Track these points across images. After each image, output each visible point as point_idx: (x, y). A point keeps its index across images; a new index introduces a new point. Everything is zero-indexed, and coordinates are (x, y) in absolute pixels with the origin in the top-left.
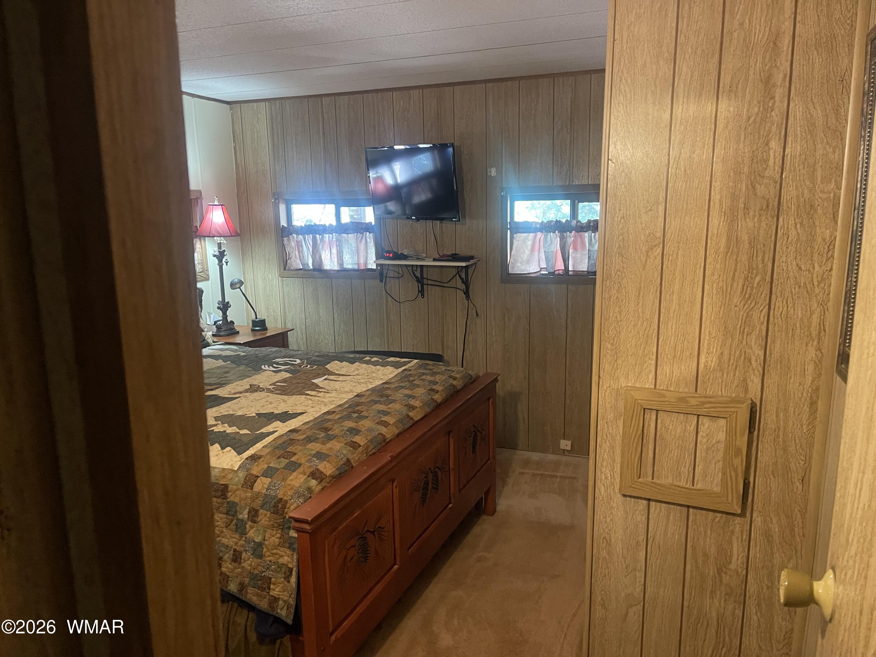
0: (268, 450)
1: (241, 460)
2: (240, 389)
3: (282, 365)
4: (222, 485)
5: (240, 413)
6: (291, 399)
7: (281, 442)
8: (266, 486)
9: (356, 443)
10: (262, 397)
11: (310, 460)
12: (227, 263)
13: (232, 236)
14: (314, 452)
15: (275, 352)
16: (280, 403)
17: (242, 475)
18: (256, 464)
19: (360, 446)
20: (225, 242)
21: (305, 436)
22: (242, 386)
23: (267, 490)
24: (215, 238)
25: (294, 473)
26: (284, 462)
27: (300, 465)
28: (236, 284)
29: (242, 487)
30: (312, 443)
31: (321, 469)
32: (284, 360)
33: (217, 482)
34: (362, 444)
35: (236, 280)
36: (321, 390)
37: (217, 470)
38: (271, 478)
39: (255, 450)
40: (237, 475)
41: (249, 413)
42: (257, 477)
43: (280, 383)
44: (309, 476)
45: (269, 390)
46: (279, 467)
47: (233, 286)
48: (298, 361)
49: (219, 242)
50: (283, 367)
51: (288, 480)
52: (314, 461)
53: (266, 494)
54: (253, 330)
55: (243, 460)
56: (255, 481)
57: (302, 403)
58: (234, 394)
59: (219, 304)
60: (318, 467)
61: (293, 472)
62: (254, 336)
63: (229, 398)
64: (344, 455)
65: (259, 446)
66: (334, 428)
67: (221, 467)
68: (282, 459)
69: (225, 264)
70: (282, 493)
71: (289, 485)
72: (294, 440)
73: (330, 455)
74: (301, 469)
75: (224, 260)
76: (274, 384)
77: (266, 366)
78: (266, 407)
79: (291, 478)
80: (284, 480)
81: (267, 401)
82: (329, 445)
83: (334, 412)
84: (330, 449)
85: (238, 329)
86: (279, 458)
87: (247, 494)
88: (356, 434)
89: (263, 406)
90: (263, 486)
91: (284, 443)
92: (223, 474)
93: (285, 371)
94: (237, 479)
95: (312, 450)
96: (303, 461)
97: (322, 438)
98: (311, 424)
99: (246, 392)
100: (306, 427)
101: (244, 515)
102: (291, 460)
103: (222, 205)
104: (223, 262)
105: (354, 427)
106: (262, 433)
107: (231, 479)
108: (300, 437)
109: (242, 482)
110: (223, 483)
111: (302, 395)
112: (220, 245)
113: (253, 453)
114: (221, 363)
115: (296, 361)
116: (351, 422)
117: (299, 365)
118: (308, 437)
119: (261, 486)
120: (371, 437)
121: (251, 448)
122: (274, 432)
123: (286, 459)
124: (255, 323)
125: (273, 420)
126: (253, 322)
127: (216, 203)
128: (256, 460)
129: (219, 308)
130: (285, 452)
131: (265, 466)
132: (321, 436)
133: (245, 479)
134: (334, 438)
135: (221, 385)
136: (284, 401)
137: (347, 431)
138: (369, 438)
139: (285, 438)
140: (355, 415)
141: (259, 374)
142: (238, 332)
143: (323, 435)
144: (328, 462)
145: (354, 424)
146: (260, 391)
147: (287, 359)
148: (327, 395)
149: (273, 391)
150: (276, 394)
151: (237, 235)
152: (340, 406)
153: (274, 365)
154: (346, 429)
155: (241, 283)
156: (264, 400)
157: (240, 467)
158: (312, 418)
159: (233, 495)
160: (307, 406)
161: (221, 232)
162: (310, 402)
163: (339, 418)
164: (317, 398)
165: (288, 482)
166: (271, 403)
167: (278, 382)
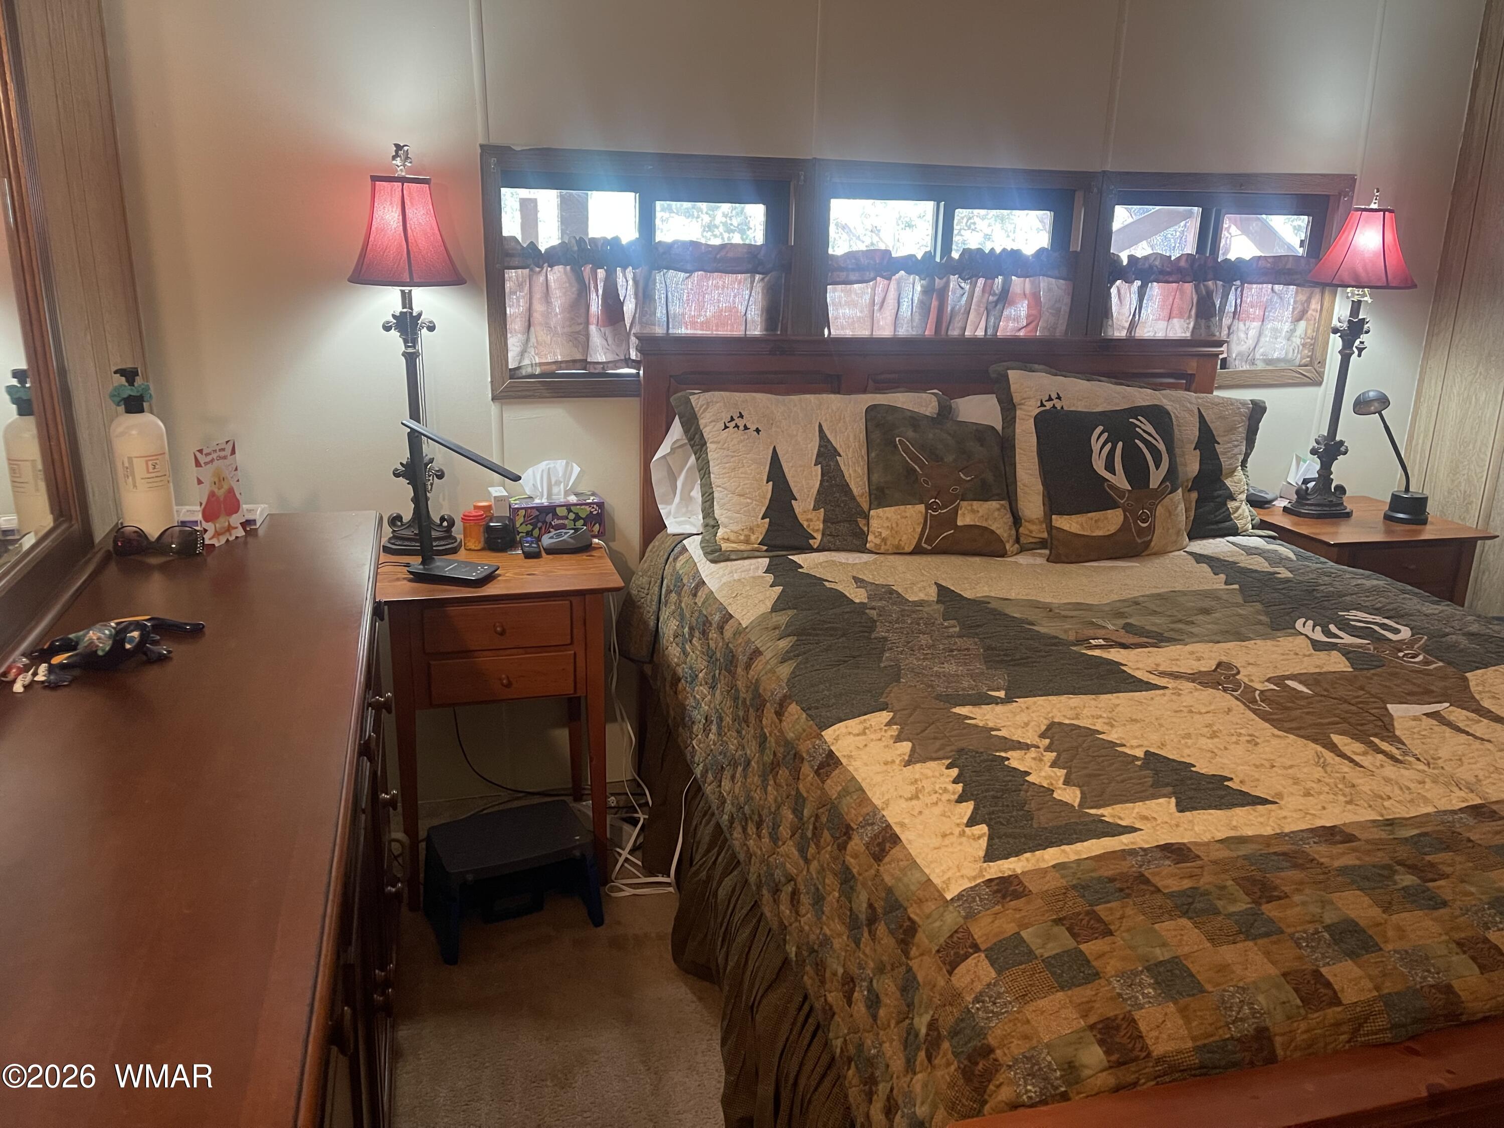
0: (1055, 882)
1: (975, 878)
2: (1188, 665)
3: (1354, 631)
4: (910, 919)
5: (1113, 736)
6: (1275, 742)
7: (1110, 873)
8: (978, 987)
9: (1328, 985)
10: (1212, 707)
11: (1135, 973)
12: (1360, 350)
13: (1387, 287)
14: (1161, 954)
15: (1375, 590)
16: (1237, 743)
17: (952, 918)
18: (998, 908)
19: (1335, 1000)
20: (1370, 301)
21: (1187, 884)
22: (1199, 659)
23: (977, 1000)
24: (1349, 289)
25: (1060, 995)
26: (1064, 941)
27: (1097, 975)
28: (1370, 402)
29: (938, 951)
30: (1183, 921)
31: (1143, 1027)
32: (1370, 618)
33: (905, 904)
34: (1349, 996)
35: (1371, 394)
36: (1384, 746)
37: (918, 875)
38: (999, 972)
39: (1029, 867)
40: (942, 915)
41: (1134, 742)
42: (976, 948)
43: (1301, 682)
44: (1092, 1027)
45: (1248, 697)
46: (1038, 952)
47: (1362, 406)
48: (1405, 633)
49: (1356, 299)
50: (1348, 639)
51: (1032, 1007)
52: (1140, 984)
53: (967, 1007)
54: (1387, 518)
55: (978, 881)
56: (966, 957)
57: (1291, 767)
58: (1163, 674)
59: (1317, 442)
60: (1137, 1015)
61: (1062, 988)
62: (1388, 532)
63: (1141, 681)
64: (1254, 1013)
65: (1051, 856)
66: (1297, 898)
67: (927, 871)
68: (1061, 931)
69: (1356, 352)
70: (999, 1032)
71: (1028, 1022)
72: (1147, 882)
73: (1202, 991)
74: (1085, 992)
75: (1357, 343)
76: (1279, 680)
77: (1310, 623)
78: (1190, 742)
79: (1041, 1003)
80: (1024, 998)
81: (1209, 726)
82: (1228, 953)
83: (1349, 838)
84: (1223, 969)
85: (1349, 506)
86: (1058, 921)
87: (939, 978)
88: (1352, 955)
89: (1188, 736)
90: (973, 981)
91: (1112, 880)
92: (920, 894)
93: (1346, 651)
94: (938, 924)
95: (1164, 945)
96: (1111, 966)
97: (1229, 915)
98: (1244, 850)
99: (1188, 679)
100: (1225, 853)
101: (922, 1023)
102: (1083, 947)
103: (1384, 211)
104: (1354, 349)
105: (1362, 923)
106: (1099, 820)
107: (928, 917)
108: (1169, 882)
109: (942, 940)
110: (912, 916)
111: (1315, 741)
112: (1356, 307)
113: (1019, 871)
114: (1217, 582)
115: (1397, 631)
116: (1366, 900)
117: (1398, 646)
118: (1193, 893)
119: (968, 979)
120: (1399, 987)
121: (1028, 855)
122: (1132, 830)
123: (1074, 935)
124: (1397, 502)
125: (1170, 789)
126: (1395, 498)
127: (1374, 206)
128: (1004, 897)
129: (1314, 452)
130: (1088, 913)
131: (1010, 928)
132: (1232, 909)
133: (951, 936)
134: (1267, 935)
135: (1158, 640)
136: (1253, 742)
137: (1327, 928)
138: (1388, 987)
139: (1128, 866)
140: (1407, 880)
141: (1273, 638)
142: (1348, 515)
143: (1242, 904)
144: (1183, 1011)
145: (1376, 912)
146: (1225, 690)
147: (1378, 619)
148: (1390, 770)
149: (1254, 701)
150: (1254, 711)
151: (1407, 284)
152: (1390, 823)
153: (1332, 627)
154: (1330, 917)
155: (1384, 401)
156: (1209, 718)
157: (960, 896)
158: (1268, 831)
159: (919, 959)
160: (1296, 781)
161: (1363, 275)
162: (1318, 773)
163: (1344, 871)
164: (1346, 767)
165: (1029, 1011)
166: (1214, 735)
167: (1292, 677)
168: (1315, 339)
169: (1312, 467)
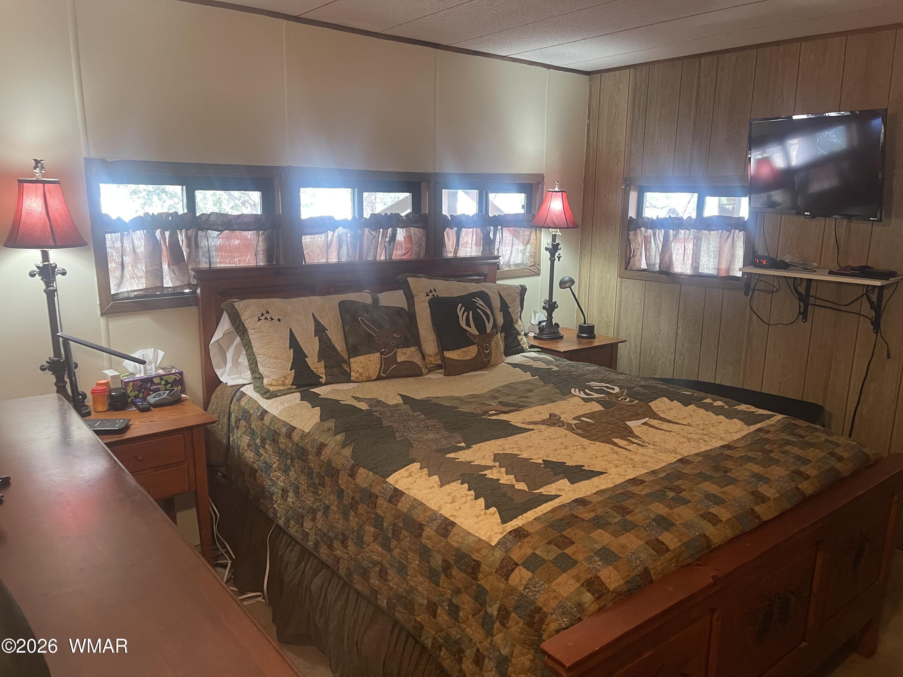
0: (538, 526)
1: (502, 533)
2: (537, 418)
3: (596, 391)
4: (474, 560)
5: (525, 455)
6: (592, 446)
7: (560, 517)
8: (524, 582)
9: (663, 543)
10: (558, 435)
11: (591, 557)
12: (559, 258)
13: (568, 228)
14: (598, 547)
15: (593, 372)
16: (577, 449)
17: (499, 554)
18: (519, 544)
19: (668, 550)
20: (560, 234)
21: (593, 514)
22: (540, 414)
23: (525, 588)
24: (550, 229)
25: (564, 574)
26: (555, 551)
27: (575, 562)
28: (566, 282)
29: (496, 572)
30: (600, 530)
31: (603, 579)
32: (600, 384)
33: (469, 554)
34: (672, 547)
35: (567, 278)
36: (634, 440)
37: (472, 538)
38: (533, 572)
39: (524, 522)
40: (493, 554)
41: (536, 457)
42: (517, 565)
43: (587, 418)
44: (582, 585)
45: (570, 427)
46: (546, 558)
47: (563, 284)
48: (617, 390)
49: (554, 233)
50: (596, 395)
51: (554, 583)
52: (595, 561)
53: (521, 593)
54: (578, 337)
55: (505, 533)
56: (513, 570)
57: (604, 456)
58: (529, 423)
59: (545, 303)
60: (599, 574)
61: (564, 572)
62: (580, 343)
63: (521, 428)
64: (641, 561)
65: (531, 515)
66: (637, 510)
67: (477, 535)
68: (553, 547)
69: (557, 259)
70: (542, 599)
71: (555, 591)
72: (577, 517)
73: (620, 558)
74: (574, 571)
75: (557, 254)
76: (578, 418)
77: (577, 390)
78: (558, 452)
79: (559, 580)
80: (549, 581)
81: (562, 444)
82: (623, 539)
83: (642, 482)
84: (623, 546)
85: (562, 332)
86: (549, 543)
87: (500, 584)
88: (667, 529)
89: (556, 450)
90: (521, 581)
91: (562, 520)
92: (477, 546)
93: (598, 401)
94: (492, 558)
95: (597, 542)
96: (580, 557)
97: (616, 523)
98: (607, 495)
99: (541, 424)
100: (600, 499)
101: (493, 610)
102: (565, 551)
103: (562, 192)
104: (556, 257)
105: (665, 515)
106: (541, 494)
107: (485, 556)
108: (585, 515)
109: (497, 566)
110: (475, 558)
111: (608, 443)
112: (554, 237)
113: (521, 525)
114: (528, 376)
115: (613, 389)
116: (662, 506)
117: (617, 396)
118: (597, 517)
119: (518, 580)
120: (688, 539)
121: (520, 517)
122: (557, 496)
123: (559, 547)
124: (582, 329)
125: (562, 475)
126: (581, 327)
127: (557, 189)
128: (520, 538)
129: (544, 308)
130: (560, 536)
131: (529, 551)
132: (616, 520)
133: (502, 563)
134: (633, 529)
135: (517, 407)
136: (584, 448)
137: (653, 520)
138: (685, 539)
139: (566, 512)
140: (671, 494)
141: (565, 399)
142: (562, 337)
143: (618, 518)
144: (616, 568)
145: (667, 510)
146: (559, 426)
147: (604, 384)
148: (641, 450)
149: (574, 430)
150: (577, 434)
151: (575, 226)
152: (653, 472)
153: (586, 390)
154: (652, 516)
155: (572, 282)
156: (560, 440)
157: (499, 543)
158: (611, 486)
159: (485, 579)
160: (609, 462)
161: (557, 222)
162: (616, 456)
163: (648, 495)
164: (625, 452)
165: (553, 585)
166: (566, 448)
167: (583, 416)
168: (535, 253)
169: (543, 316)
